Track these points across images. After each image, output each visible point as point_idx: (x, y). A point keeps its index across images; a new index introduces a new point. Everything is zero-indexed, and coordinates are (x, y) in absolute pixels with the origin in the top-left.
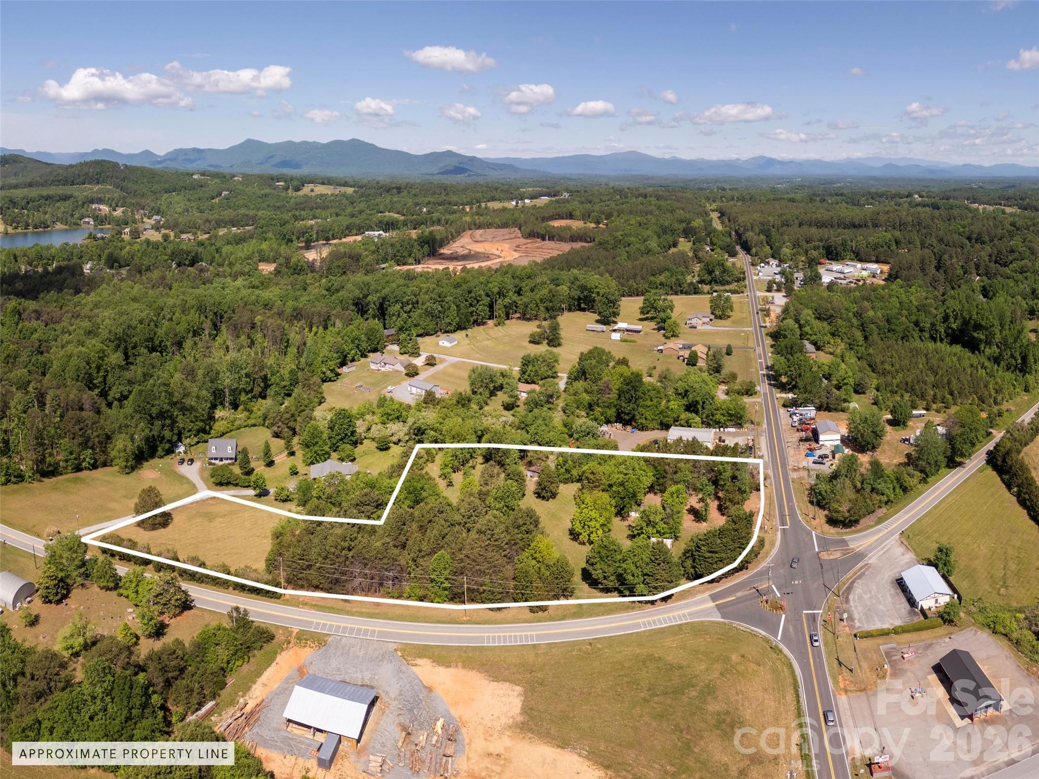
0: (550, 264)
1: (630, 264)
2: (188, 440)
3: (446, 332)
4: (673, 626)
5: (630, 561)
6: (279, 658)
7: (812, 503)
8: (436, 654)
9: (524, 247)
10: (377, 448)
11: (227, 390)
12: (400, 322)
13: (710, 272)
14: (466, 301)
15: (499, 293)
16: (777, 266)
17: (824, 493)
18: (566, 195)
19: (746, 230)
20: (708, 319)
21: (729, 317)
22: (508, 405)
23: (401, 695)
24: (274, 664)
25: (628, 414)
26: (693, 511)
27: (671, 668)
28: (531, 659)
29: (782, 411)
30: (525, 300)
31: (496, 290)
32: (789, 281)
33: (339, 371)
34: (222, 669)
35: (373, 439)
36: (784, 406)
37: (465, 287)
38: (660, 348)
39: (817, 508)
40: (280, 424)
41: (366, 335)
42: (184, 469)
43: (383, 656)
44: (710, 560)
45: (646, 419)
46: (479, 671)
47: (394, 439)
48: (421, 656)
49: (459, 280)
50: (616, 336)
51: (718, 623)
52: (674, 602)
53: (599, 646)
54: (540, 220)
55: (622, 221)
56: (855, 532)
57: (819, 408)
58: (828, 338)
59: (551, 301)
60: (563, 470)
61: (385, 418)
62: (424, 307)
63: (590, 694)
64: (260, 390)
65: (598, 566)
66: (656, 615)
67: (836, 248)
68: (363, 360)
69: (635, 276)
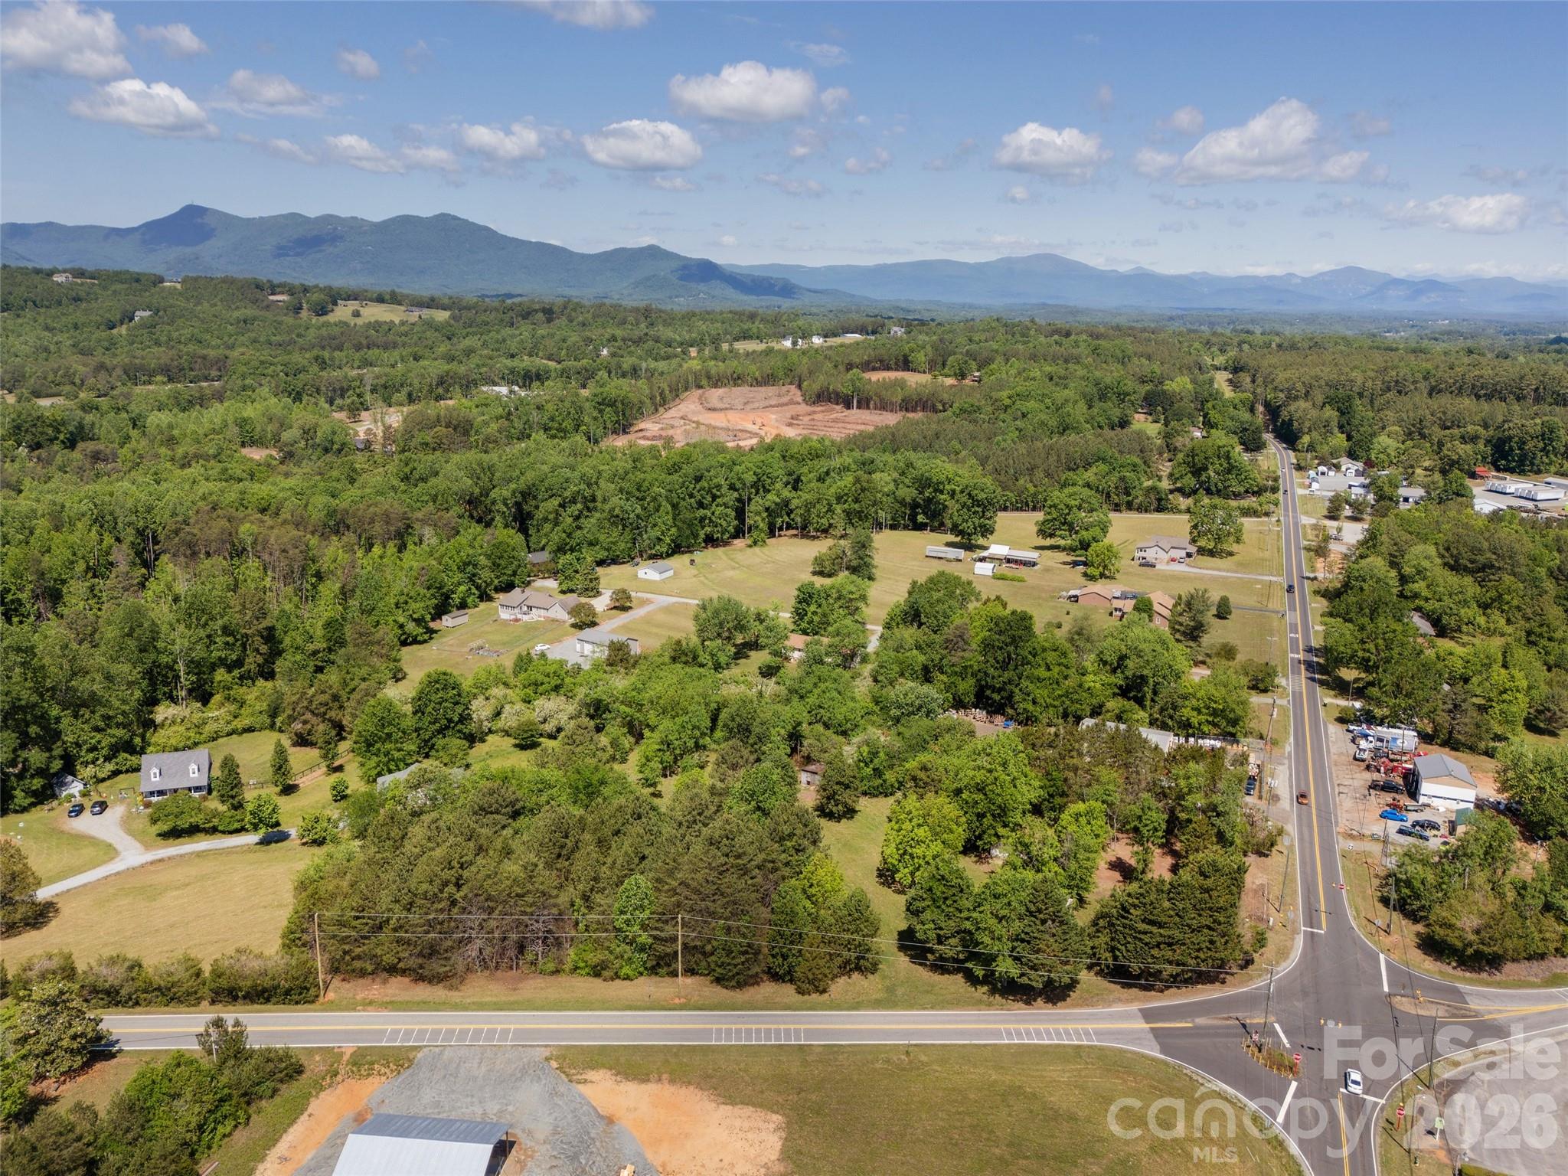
0: (859, 442)
1: (1023, 448)
2: (90, 770)
3: (652, 557)
4: (1064, 1046)
5: (986, 907)
6: (314, 1106)
7: (1385, 901)
8: (622, 1060)
9: (806, 419)
10: (516, 746)
11: (181, 667)
12: (557, 536)
13: (1197, 472)
14: (691, 496)
15: (755, 485)
16: (1358, 473)
17: (1417, 884)
18: (898, 331)
19: (1292, 398)
20: (1183, 553)
21: (1231, 554)
22: (769, 667)
23: (555, 1132)
24: (304, 1117)
25: (1000, 690)
26: (1118, 865)
27: (1054, 1116)
28: (794, 1071)
29: (1335, 731)
30: (805, 496)
31: (750, 478)
32: (1385, 499)
33: (432, 625)
34: (185, 1144)
35: (507, 734)
36: (1342, 720)
37: (687, 469)
38: (1072, 593)
39: (1396, 916)
40: (308, 716)
41: (488, 557)
42: (86, 823)
43: (524, 1071)
44: (1146, 938)
45: (1034, 702)
46: (699, 1086)
47: (549, 727)
48: (593, 1066)
49: (677, 459)
50: (985, 569)
51: (1154, 1059)
52: (1068, 1007)
53: (924, 1058)
54: (841, 368)
55: (1013, 372)
56: (1488, 984)
57: (1426, 738)
58: (1471, 612)
59: (857, 501)
60: (869, 771)
61: (529, 691)
62: (607, 507)
63: (903, 1136)
64: (260, 660)
65: (927, 916)
66: (1034, 1022)
67: (1522, 443)
68: (483, 606)
69: (1032, 469)
